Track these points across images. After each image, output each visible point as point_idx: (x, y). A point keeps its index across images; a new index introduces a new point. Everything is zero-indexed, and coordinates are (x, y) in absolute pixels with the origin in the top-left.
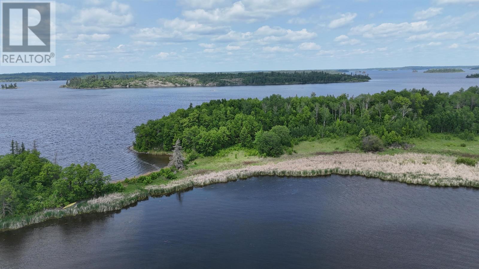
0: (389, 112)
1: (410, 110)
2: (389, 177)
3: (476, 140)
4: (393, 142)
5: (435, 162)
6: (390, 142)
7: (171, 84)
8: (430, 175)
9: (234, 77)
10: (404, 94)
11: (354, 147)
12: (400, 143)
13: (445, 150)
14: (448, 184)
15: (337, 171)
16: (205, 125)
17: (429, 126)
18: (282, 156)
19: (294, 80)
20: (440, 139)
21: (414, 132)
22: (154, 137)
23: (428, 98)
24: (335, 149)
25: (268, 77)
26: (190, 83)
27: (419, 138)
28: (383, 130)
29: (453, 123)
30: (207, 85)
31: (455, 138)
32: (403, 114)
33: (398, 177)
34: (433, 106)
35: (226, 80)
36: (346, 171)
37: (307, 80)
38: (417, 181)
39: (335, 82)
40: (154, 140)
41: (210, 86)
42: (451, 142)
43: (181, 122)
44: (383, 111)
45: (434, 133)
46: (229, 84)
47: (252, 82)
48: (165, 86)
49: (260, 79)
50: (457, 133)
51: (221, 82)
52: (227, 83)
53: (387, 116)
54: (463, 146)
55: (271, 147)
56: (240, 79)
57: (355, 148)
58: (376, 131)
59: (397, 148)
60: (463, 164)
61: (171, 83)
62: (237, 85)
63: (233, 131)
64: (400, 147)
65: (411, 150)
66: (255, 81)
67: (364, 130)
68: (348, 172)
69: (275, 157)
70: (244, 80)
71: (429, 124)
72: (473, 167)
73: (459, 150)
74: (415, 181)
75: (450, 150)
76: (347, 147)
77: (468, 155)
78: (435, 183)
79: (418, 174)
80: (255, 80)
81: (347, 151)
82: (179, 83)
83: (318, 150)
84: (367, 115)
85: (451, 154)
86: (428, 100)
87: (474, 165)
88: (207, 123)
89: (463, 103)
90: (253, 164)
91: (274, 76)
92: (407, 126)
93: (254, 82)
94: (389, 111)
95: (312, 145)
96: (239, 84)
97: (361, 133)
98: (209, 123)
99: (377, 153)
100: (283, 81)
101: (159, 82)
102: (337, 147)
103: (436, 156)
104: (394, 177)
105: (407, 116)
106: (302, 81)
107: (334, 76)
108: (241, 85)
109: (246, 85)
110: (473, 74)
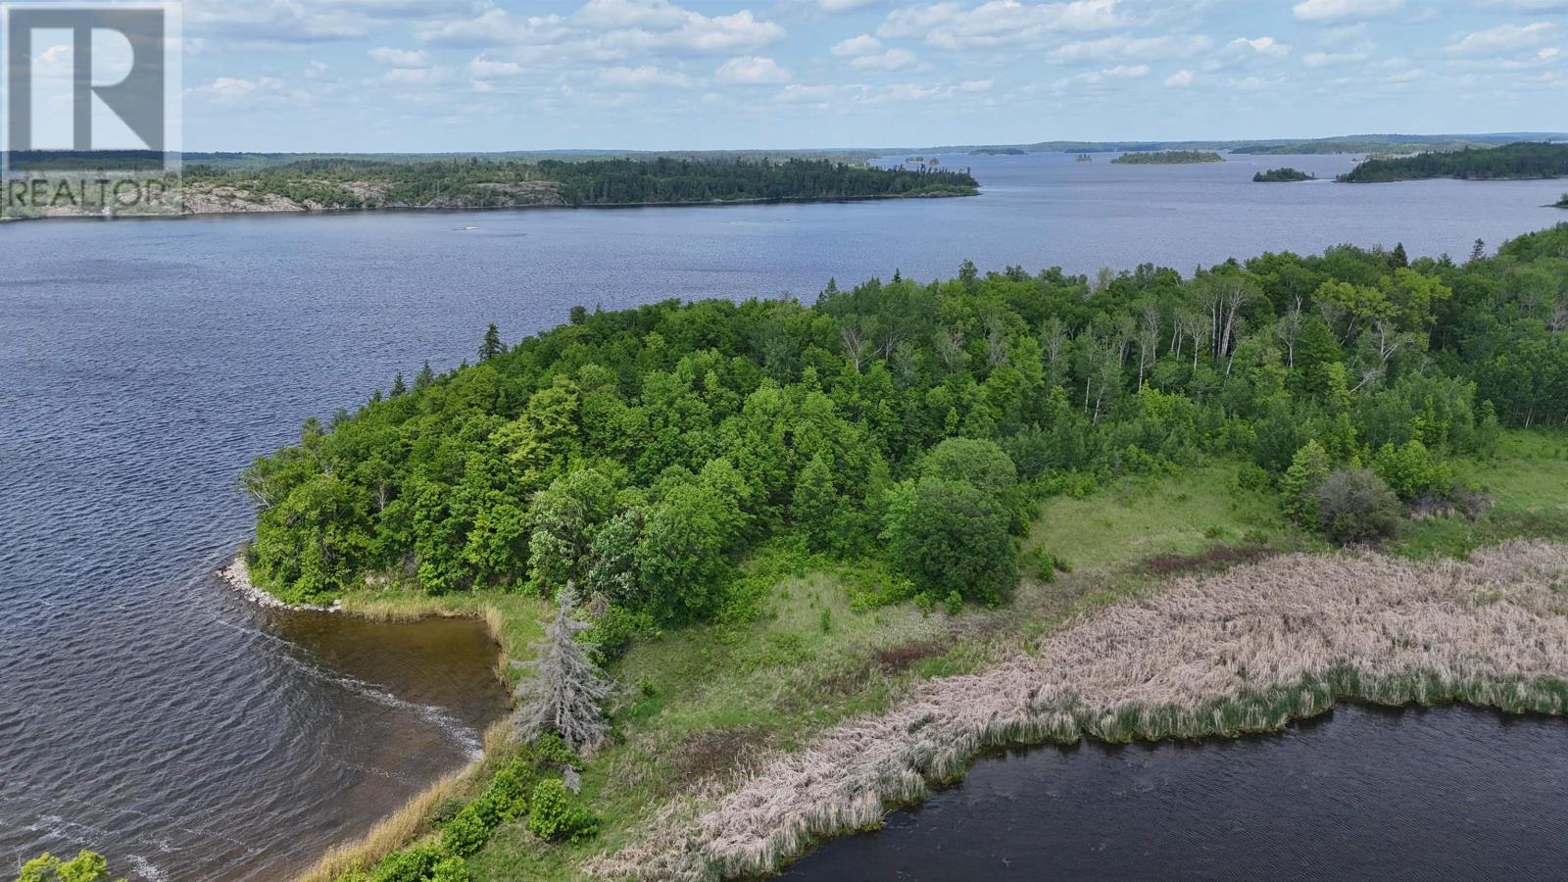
4: (1421, 490)
7: (285, 204)
9: (527, 176)
16: (616, 451)
17: (1484, 401)
19: (741, 190)
22: (361, 521)
23: (1450, 289)
24: (1209, 538)
25: (649, 176)
26: (362, 199)
30: (428, 205)
35: (500, 187)
37: (781, 188)
39: (875, 198)
40: (363, 540)
41: (441, 209)
43: (496, 439)
44: (1305, 346)
46: (511, 203)
47: (596, 197)
48: (265, 209)
49: (621, 185)
51: (479, 195)
52: (502, 198)
55: (983, 562)
56: (548, 183)
57: (1283, 526)
59: (1442, 513)
61: (285, 199)
62: (542, 207)
63: (758, 475)
64: (1452, 512)
66: (605, 193)
70: (566, 189)
71: (1482, 394)
76: (1246, 518)
80: (605, 189)
81: (1267, 544)
82: (319, 198)
88: (629, 443)
90: (927, 664)
91: (670, 175)
93: (601, 195)
95: (1098, 517)
96: (546, 203)
98: (638, 442)
100: (704, 192)
101: (238, 194)
102: (1206, 521)
106: (765, 191)
107: (869, 177)
108: (556, 207)
109: (576, 207)
110: (1274, 170)
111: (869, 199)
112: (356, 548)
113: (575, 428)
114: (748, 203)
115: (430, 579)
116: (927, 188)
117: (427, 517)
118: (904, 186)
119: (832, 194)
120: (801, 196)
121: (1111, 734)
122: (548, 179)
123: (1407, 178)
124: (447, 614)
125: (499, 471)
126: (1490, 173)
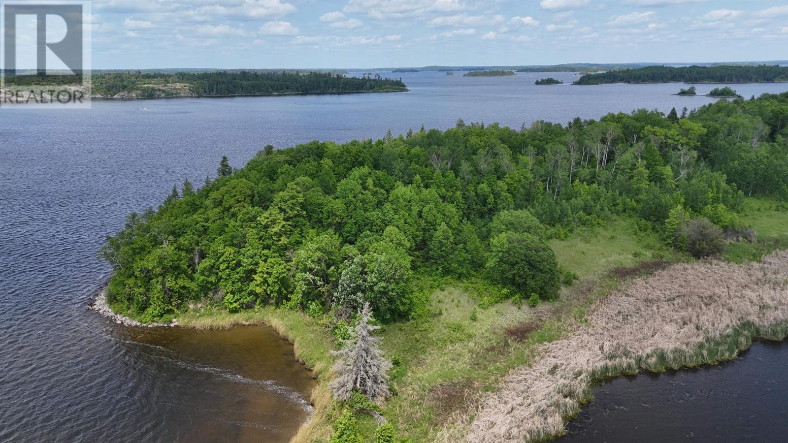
0: (657, 161)
9: (171, 81)
16: (331, 225)
19: (287, 88)
22: (185, 272)
24: (635, 257)
25: (238, 81)
30: (116, 96)
35: (156, 87)
37: (308, 87)
39: (357, 93)
41: (123, 99)
43: (261, 220)
44: (647, 158)
46: (163, 95)
47: (210, 92)
49: (223, 86)
51: (144, 90)
52: (158, 93)
56: (183, 84)
62: (180, 97)
66: (214, 90)
70: (193, 87)
80: (215, 87)
88: (337, 220)
90: (535, 335)
91: (249, 80)
96: (182, 95)
98: (342, 219)
100: (268, 89)
106: (300, 89)
107: (352, 82)
108: (188, 97)
109: (199, 97)
110: (544, 79)
111: (353, 93)
112: (184, 288)
113: (304, 213)
114: (291, 95)
115: (231, 303)
116: (383, 87)
117: (228, 268)
118: (371, 86)
119: (335, 90)
120: (319, 92)
121: (655, 367)
122: (182, 82)
123: (604, 83)
124: (244, 323)
125: (266, 239)
126: (641, 80)
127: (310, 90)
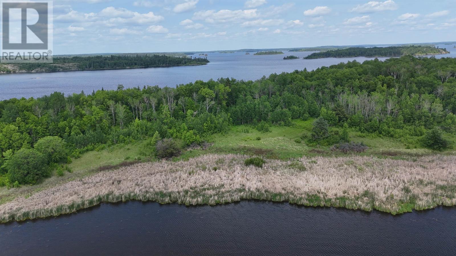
0: (192, 107)
1: (213, 102)
2: (167, 200)
3: (270, 131)
4: (192, 143)
5: (226, 167)
6: (188, 143)
8: (214, 188)
9: (67, 61)
10: (210, 85)
11: (147, 154)
12: (199, 143)
13: (241, 146)
14: (229, 199)
15: (108, 198)
17: (231, 118)
18: (47, 180)
19: (136, 64)
20: (240, 132)
21: (216, 127)
23: (231, 89)
24: (125, 160)
25: (108, 61)
26: (11, 70)
27: (220, 134)
28: (184, 128)
29: (252, 114)
30: (33, 71)
31: (254, 130)
32: (206, 107)
33: (178, 197)
34: (237, 97)
35: (57, 65)
36: (118, 198)
37: (148, 63)
38: (197, 201)
39: (177, 66)
41: (37, 72)
42: (249, 135)
44: (187, 105)
45: (236, 125)
46: (61, 70)
47: (89, 67)
49: (97, 64)
50: (255, 124)
51: (50, 68)
52: (58, 69)
53: (189, 112)
54: (258, 140)
55: (26, 172)
56: (74, 63)
57: (149, 155)
58: (178, 129)
59: (196, 148)
60: (251, 166)
64: (199, 148)
65: (210, 149)
66: (92, 66)
67: (158, 133)
68: (122, 198)
69: (34, 184)
70: (80, 65)
71: (231, 117)
72: (260, 169)
73: (253, 144)
74: (194, 201)
75: (246, 145)
76: (140, 154)
77: (259, 152)
78: (216, 201)
79: (202, 188)
81: (139, 161)
83: (103, 163)
84: (167, 113)
85: (246, 150)
86: (231, 91)
87: (261, 167)
89: (262, 92)
91: (114, 60)
92: (208, 121)
93: (91, 67)
94: (192, 105)
95: (98, 156)
96: (73, 69)
97: (155, 136)
99: (171, 159)
100: (124, 65)
102: (128, 156)
103: (230, 156)
104: (174, 197)
105: (210, 110)
106: (143, 64)
107: (175, 60)
108: (76, 70)
109: (83, 70)
110: (288, 56)
111: (175, 66)
114: (138, 68)
116: (191, 63)
118: (185, 62)
119: (164, 65)
120: (155, 66)
122: (74, 62)
126: (342, 56)
127: (150, 65)
